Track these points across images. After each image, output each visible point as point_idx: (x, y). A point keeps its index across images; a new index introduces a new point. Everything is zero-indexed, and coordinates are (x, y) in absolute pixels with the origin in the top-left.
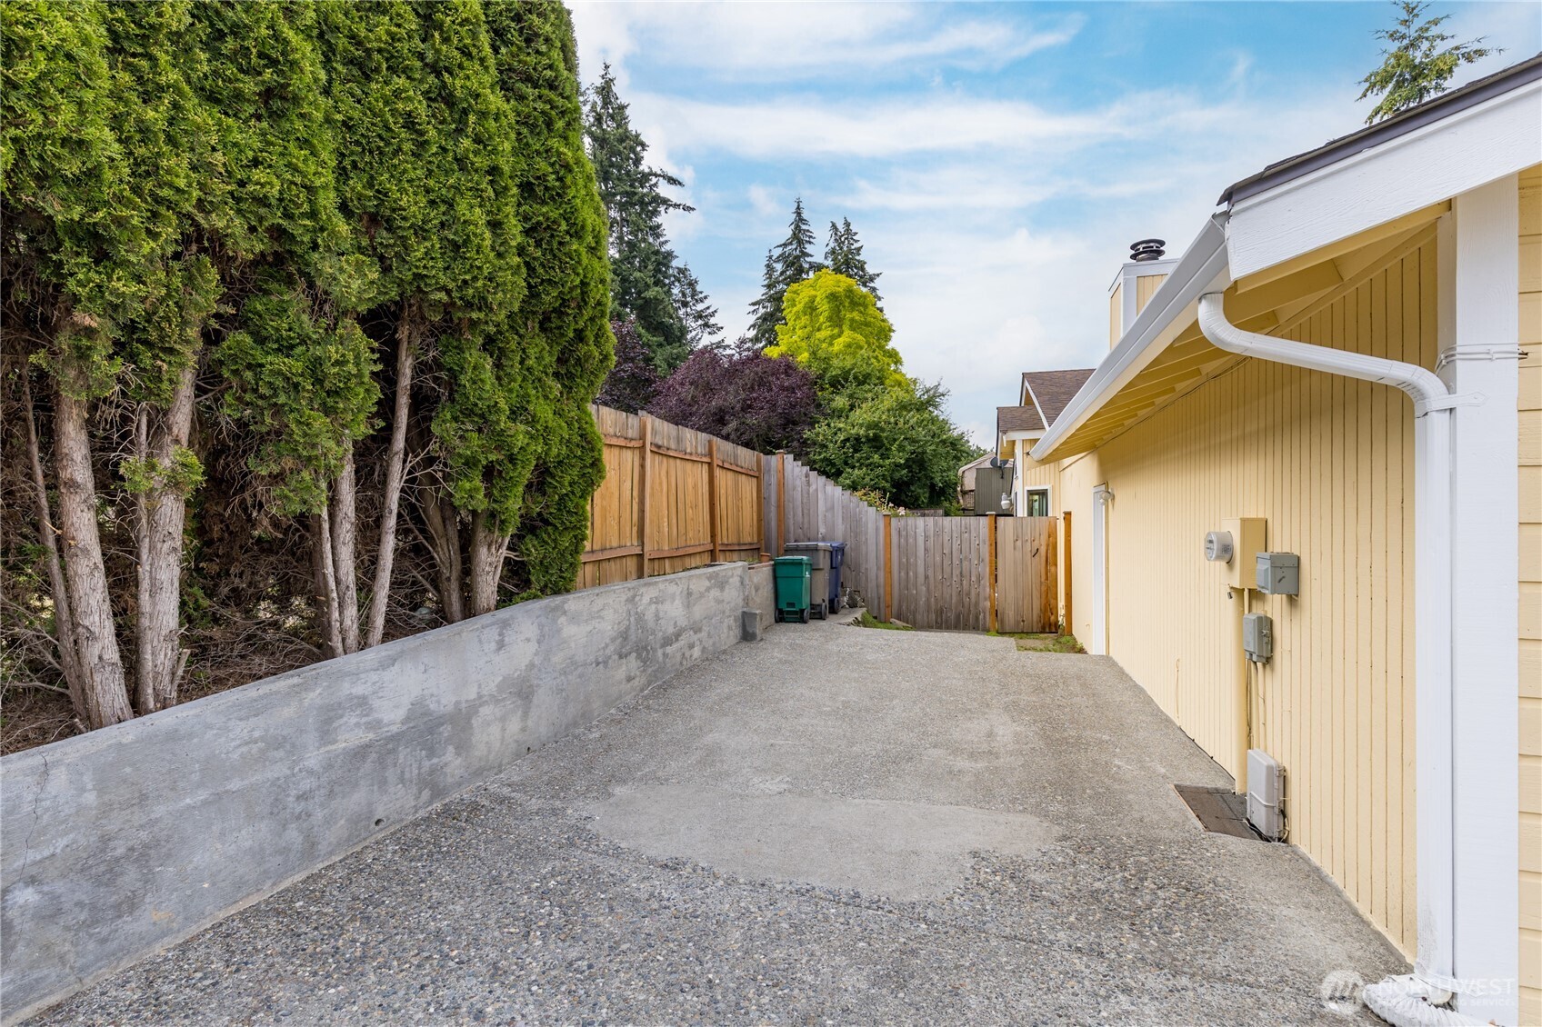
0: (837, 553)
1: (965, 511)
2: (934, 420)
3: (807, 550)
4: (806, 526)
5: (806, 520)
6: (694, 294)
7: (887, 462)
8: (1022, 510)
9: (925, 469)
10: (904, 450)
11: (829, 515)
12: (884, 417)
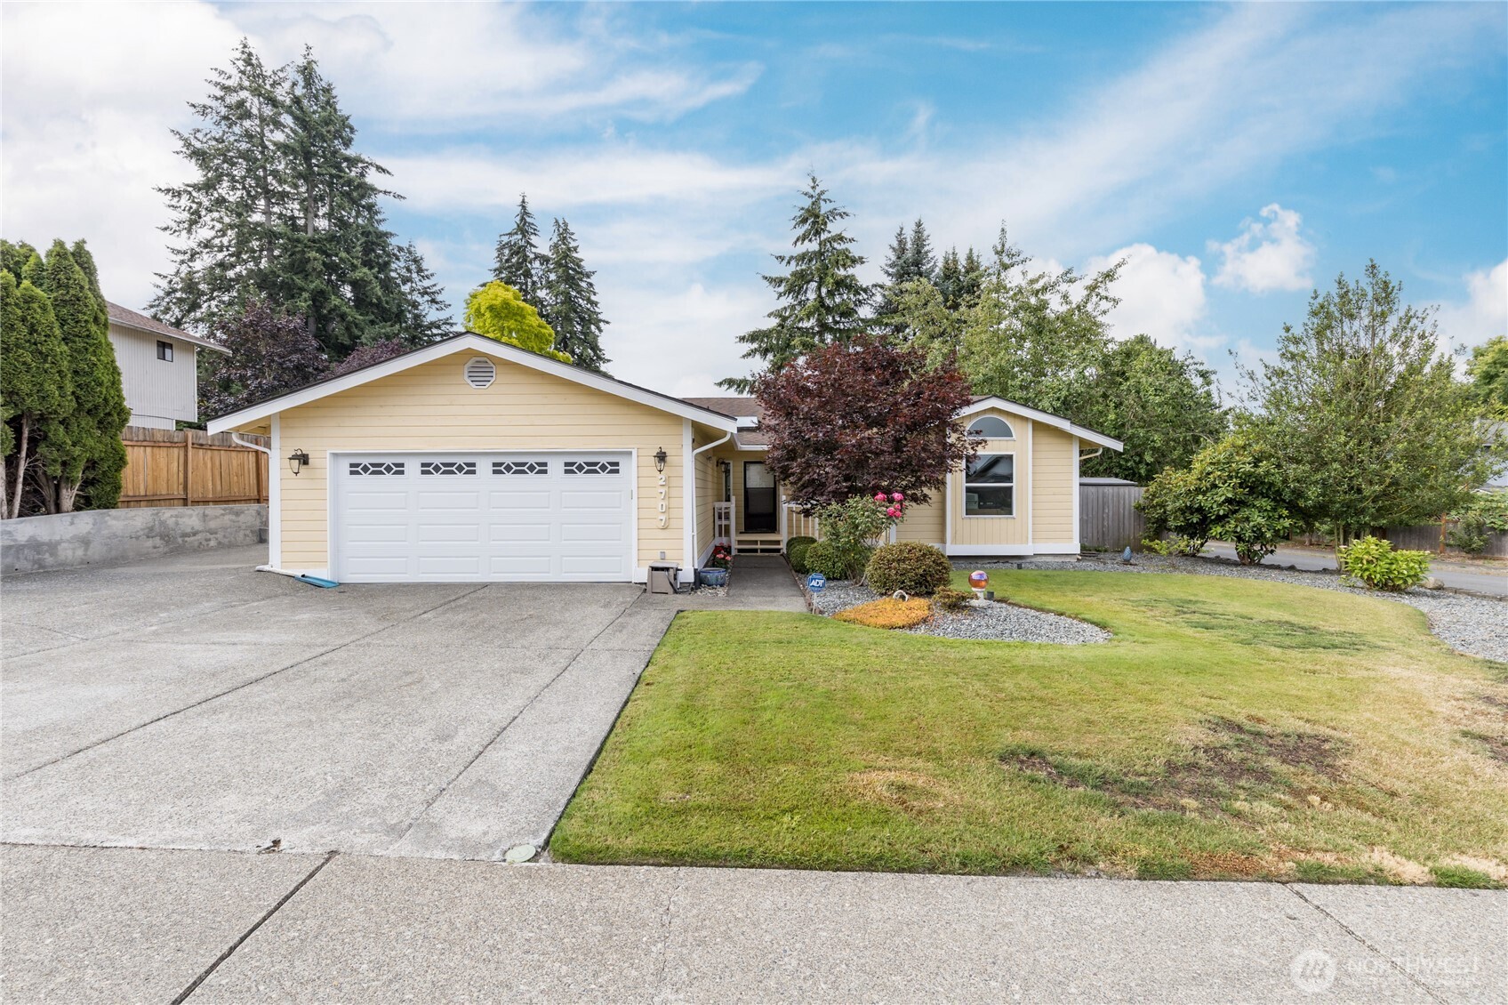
6: (420, 270)
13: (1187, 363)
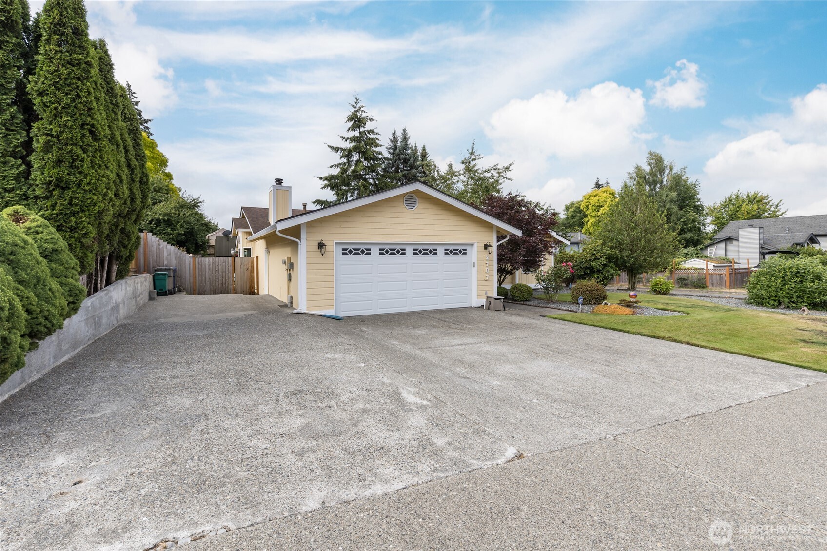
0: (175, 270)
1: (210, 255)
2: (197, 213)
3: (165, 270)
4: (158, 261)
5: (158, 259)
7: (175, 232)
8: (242, 255)
9: (194, 236)
10: (183, 227)
11: (169, 257)
12: (173, 211)
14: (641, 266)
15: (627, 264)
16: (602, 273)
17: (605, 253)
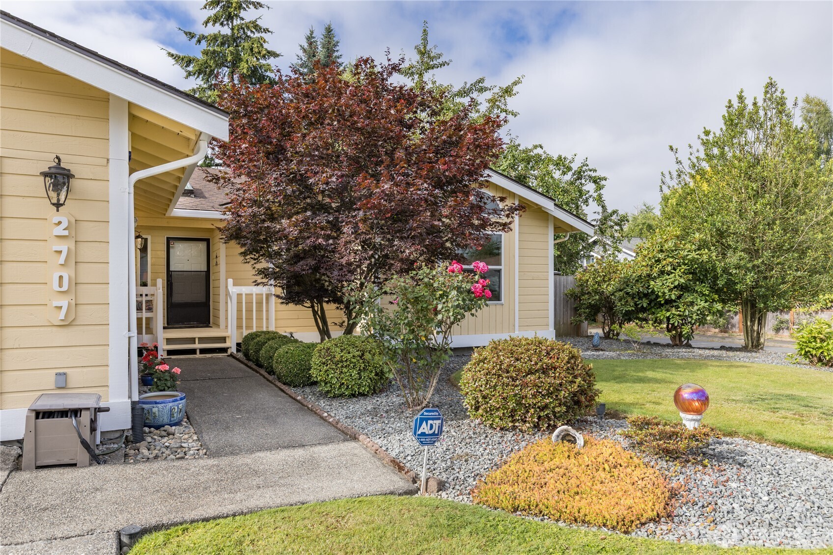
13: (584, 169)
14: (773, 292)
15: (738, 287)
16: (677, 307)
17: (684, 258)
